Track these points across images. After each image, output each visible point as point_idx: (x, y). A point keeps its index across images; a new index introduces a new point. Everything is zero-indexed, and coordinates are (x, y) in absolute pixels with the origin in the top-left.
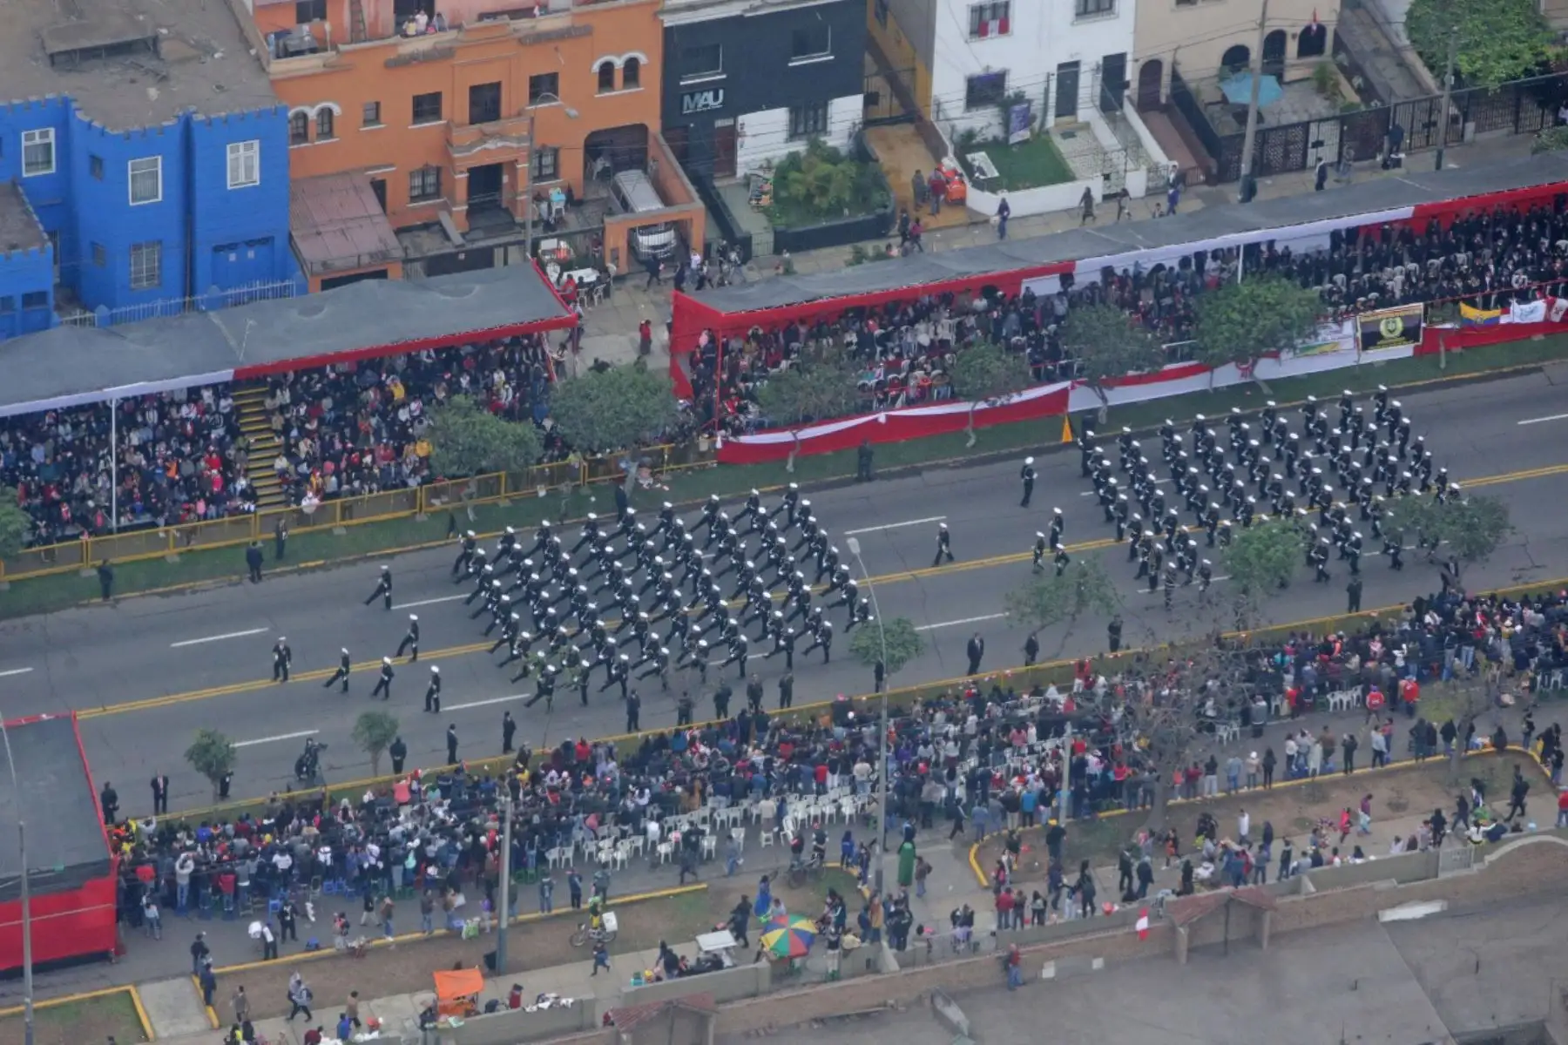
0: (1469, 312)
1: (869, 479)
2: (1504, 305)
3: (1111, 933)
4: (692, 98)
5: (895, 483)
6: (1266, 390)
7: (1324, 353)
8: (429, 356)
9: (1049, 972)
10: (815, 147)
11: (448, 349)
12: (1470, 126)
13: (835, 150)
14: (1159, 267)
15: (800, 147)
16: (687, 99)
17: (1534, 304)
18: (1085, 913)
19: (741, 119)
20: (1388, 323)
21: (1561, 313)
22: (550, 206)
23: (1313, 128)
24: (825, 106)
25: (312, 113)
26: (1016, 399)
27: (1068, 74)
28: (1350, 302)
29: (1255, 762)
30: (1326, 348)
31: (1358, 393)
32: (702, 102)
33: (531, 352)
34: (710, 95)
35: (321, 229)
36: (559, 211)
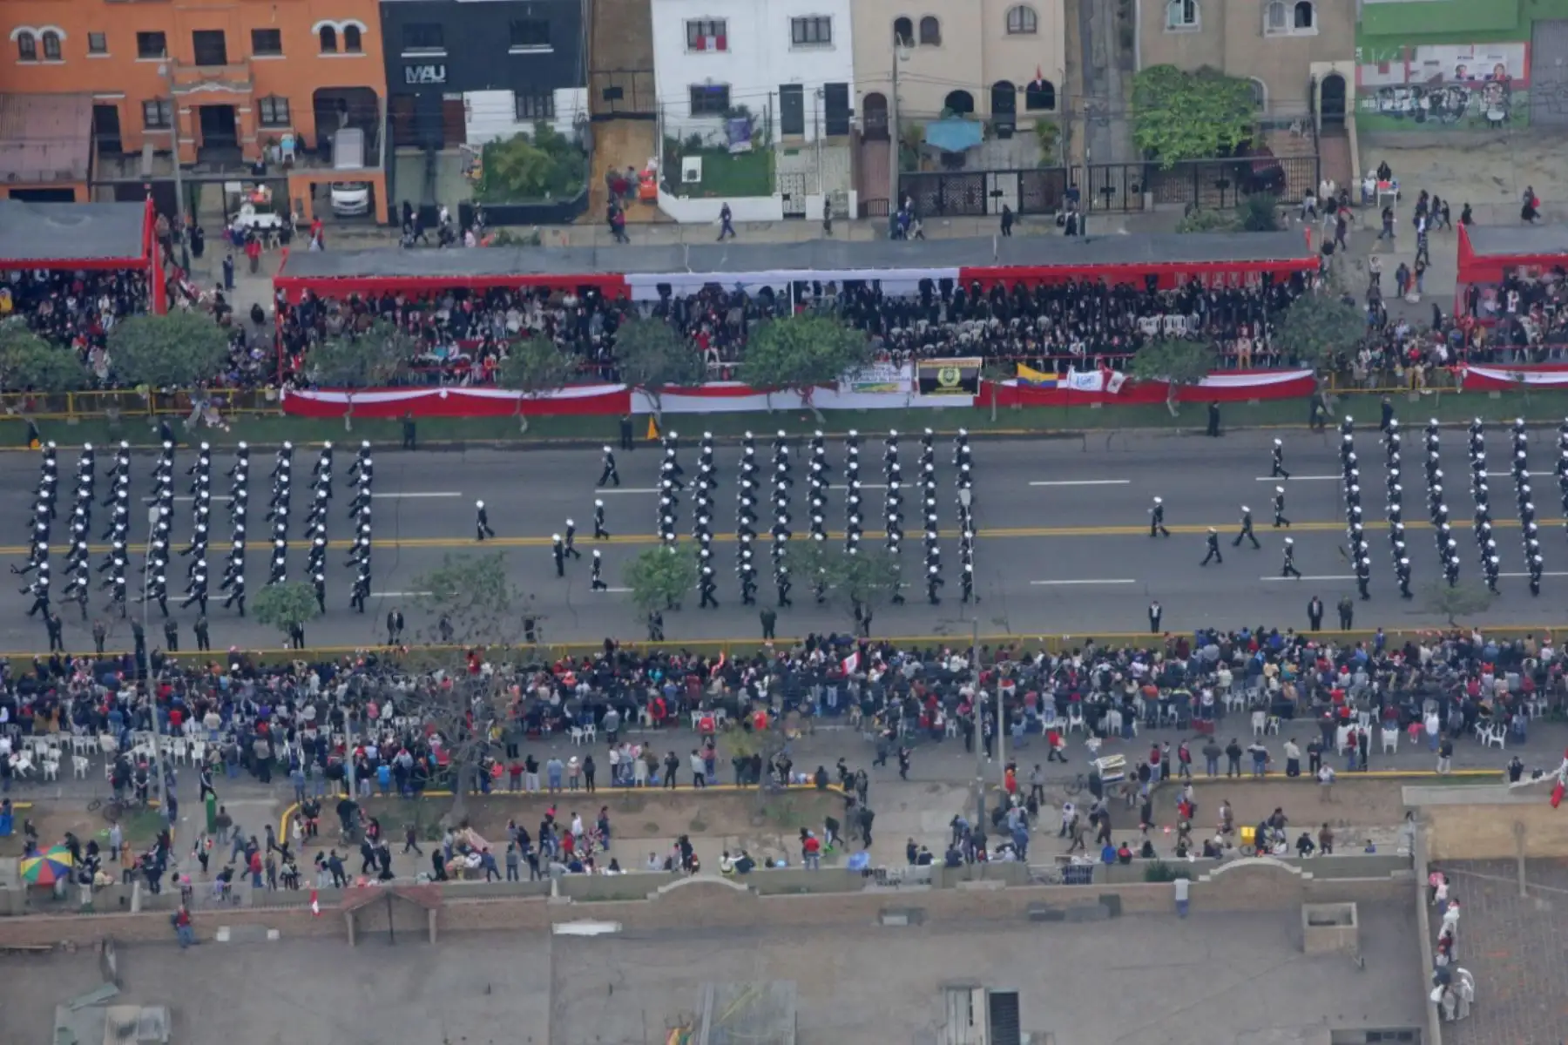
0: (1025, 372)
1: (414, 448)
2: (1063, 372)
3: (285, 908)
4: (414, 70)
5: (439, 455)
6: (820, 418)
7: (881, 392)
8: (42, 275)
9: (223, 935)
10: (541, 128)
11: (61, 273)
12: (1149, 197)
13: (561, 136)
14: (767, 291)
15: (528, 128)
16: (409, 70)
17: (1091, 374)
18: (337, 885)
19: (467, 95)
20: (945, 373)
21: (1118, 386)
22: (281, 151)
23: (990, 177)
24: (551, 94)
25: (38, 35)
26: (556, 394)
27: (791, 96)
28: (916, 347)
29: (574, 766)
30: (883, 387)
31: (902, 434)
32: (423, 75)
33: (139, 286)
34: (432, 70)
35: (25, 143)
36: (289, 157)
